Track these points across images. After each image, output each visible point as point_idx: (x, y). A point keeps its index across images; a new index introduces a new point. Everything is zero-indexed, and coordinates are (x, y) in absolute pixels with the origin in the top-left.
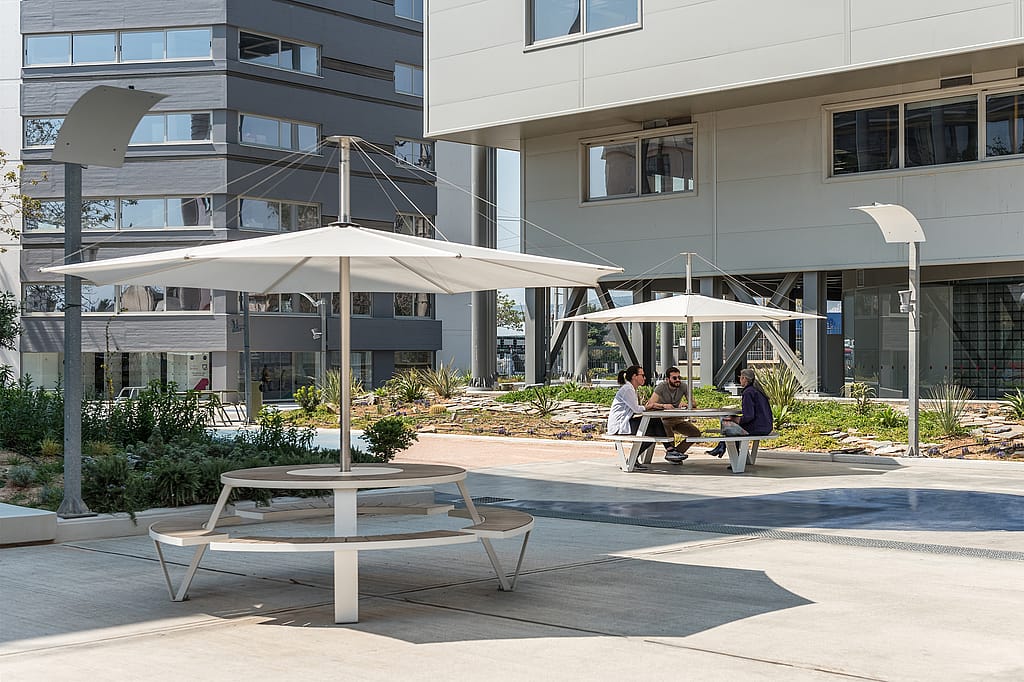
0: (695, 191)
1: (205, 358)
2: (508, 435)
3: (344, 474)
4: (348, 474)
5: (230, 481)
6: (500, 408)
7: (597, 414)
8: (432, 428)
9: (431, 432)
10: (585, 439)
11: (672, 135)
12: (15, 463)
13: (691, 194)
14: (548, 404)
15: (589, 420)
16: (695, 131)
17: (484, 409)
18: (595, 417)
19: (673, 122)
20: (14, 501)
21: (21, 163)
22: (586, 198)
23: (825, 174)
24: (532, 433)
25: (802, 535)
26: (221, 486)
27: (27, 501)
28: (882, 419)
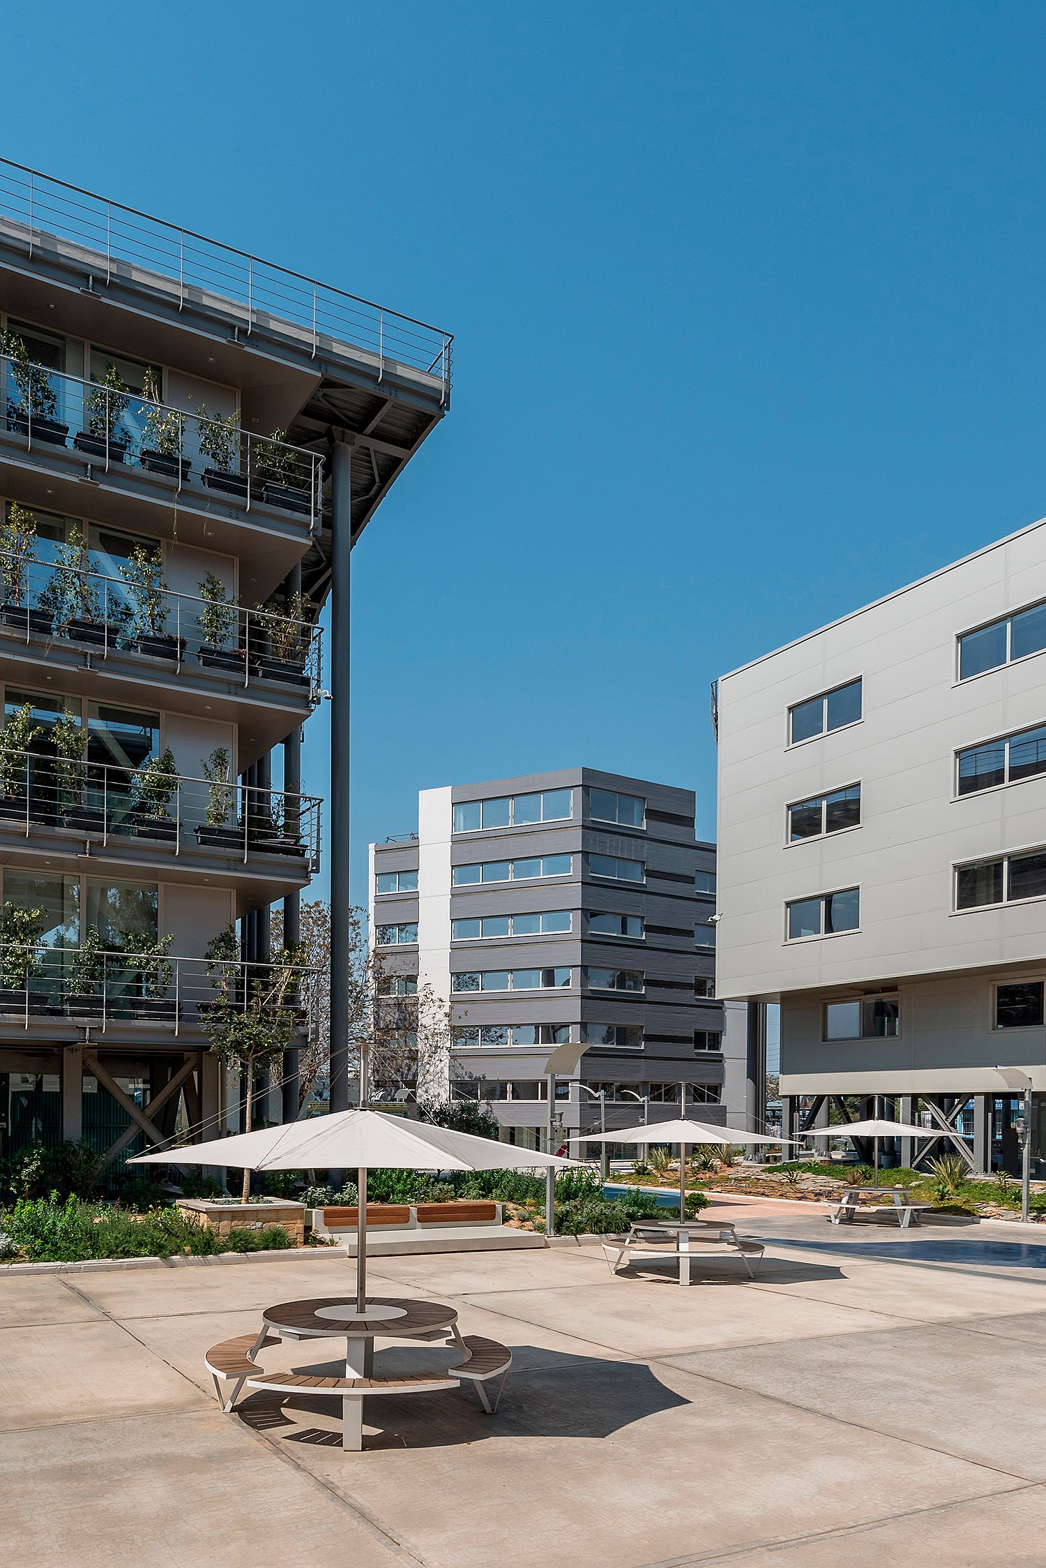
0: (899, 1036)
1: (565, 1131)
2: (767, 1196)
3: (682, 1225)
4: (684, 1225)
5: (634, 1226)
6: (764, 1177)
7: (826, 1184)
8: (719, 1190)
9: (719, 1192)
10: (816, 1201)
11: (887, 997)
12: (516, 1209)
13: (897, 1038)
14: (795, 1175)
15: (820, 1188)
16: (900, 996)
17: (753, 1177)
18: (825, 1186)
19: (885, 990)
20: (521, 1227)
21: (450, 1004)
22: (825, 1039)
23: (991, 1027)
24: (782, 1195)
25: (905, 1262)
26: (631, 1228)
27: (526, 1228)
28: (1013, 1197)
